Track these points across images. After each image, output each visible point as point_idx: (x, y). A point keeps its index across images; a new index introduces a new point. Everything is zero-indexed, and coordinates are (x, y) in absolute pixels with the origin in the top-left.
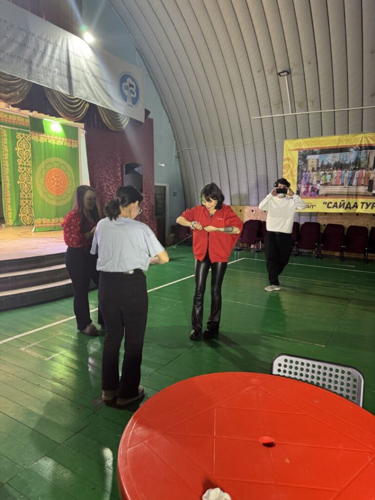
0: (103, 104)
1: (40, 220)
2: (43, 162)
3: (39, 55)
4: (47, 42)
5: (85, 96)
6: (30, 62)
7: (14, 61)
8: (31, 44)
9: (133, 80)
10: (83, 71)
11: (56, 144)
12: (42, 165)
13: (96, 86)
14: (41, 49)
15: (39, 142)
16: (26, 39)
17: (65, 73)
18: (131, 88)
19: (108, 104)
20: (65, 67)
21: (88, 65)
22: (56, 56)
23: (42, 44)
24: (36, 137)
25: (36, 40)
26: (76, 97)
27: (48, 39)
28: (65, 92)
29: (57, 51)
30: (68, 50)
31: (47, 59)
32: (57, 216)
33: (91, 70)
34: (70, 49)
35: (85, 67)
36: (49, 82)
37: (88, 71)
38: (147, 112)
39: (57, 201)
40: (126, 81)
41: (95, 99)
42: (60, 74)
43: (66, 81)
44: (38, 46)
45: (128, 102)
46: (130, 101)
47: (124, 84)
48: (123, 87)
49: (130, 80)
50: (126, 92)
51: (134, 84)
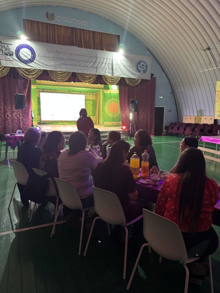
0: (127, 76)
1: (106, 122)
2: (108, 101)
3: (100, 64)
4: (104, 58)
5: (119, 75)
6: (97, 67)
7: (91, 68)
8: (98, 61)
9: (144, 62)
10: (119, 65)
11: (114, 94)
12: (108, 102)
13: (124, 69)
14: (102, 62)
15: (107, 93)
16: (96, 60)
17: (111, 67)
18: (143, 66)
19: (130, 75)
20: (111, 66)
21: (121, 62)
22: (107, 63)
23: (102, 60)
24: (106, 91)
25: (100, 59)
26: (115, 76)
27: (105, 57)
28: (110, 75)
29: (108, 61)
30: (112, 59)
31: (104, 64)
32: (113, 121)
33: (122, 64)
34: (114, 58)
35: (120, 63)
36: (104, 73)
37: (121, 64)
38: (152, 75)
39: (113, 115)
40: (140, 64)
41: (123, 75)
42: (109, 69)
43: (111, 71)
44: (100, 61)
45: (141, 73)
46: (142, 72)
47: (139, 65)
48: (139, 67)
49: (142, 63)
50: (140, 69)
51: (144, 64)
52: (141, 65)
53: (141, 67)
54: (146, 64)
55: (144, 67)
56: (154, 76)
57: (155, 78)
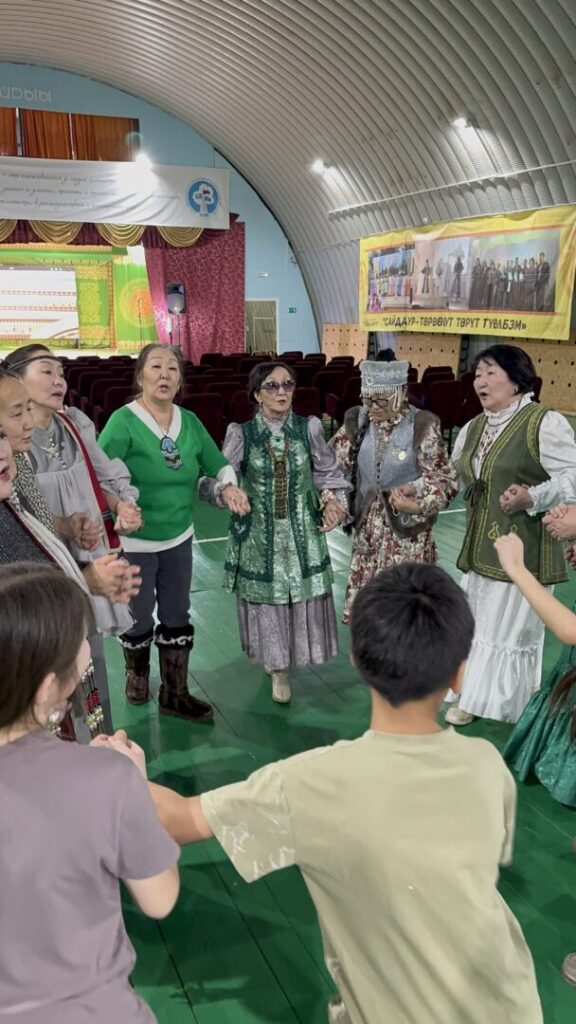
0: (164, 223)
2: (127, 284)
5: (139, 220)
9: (208, 185)
11: (136, 266)
12: (126, 287)
18: (207, 195)
24: (119, 260)
26: (127, 224)
38: (233, 216)
40: (197, 189)
41: (152, 221)
45: (202, 212)
46: (203, 210)
47: (196, 193)
48: (194, 197)
49: (203, 187)
50: (198, 201)
51: (210, 189)
52: (200, 191)
53: (201, 197)
54: (213, 189)
55: (210, 196)
56: (238, 220)
57: (243, 223)
